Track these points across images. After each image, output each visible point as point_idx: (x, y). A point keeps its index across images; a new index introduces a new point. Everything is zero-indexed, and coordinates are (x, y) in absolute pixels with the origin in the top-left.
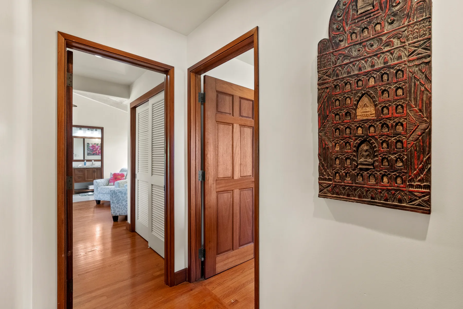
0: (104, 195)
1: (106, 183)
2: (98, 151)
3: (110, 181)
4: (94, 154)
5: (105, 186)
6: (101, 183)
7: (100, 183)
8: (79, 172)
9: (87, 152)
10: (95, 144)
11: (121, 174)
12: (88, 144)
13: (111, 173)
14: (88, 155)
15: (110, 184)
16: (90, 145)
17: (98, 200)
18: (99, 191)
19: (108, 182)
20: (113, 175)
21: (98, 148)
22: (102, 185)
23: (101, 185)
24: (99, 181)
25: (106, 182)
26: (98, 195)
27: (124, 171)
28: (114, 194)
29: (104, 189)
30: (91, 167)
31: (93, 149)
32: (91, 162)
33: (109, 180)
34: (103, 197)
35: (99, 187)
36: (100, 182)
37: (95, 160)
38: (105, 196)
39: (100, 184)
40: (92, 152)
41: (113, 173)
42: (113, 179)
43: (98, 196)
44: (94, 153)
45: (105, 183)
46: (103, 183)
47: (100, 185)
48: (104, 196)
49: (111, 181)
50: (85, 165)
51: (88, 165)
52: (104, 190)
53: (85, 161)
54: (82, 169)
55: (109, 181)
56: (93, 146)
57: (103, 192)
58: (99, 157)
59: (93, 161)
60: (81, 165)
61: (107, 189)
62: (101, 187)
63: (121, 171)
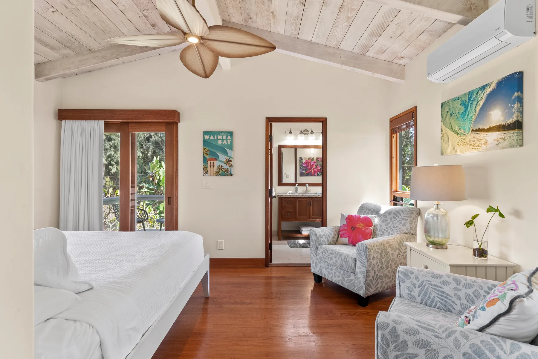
0: (330, 267)
1: (334, 237)
2: (313, 169)
3: (341, 233)
4: (308, 175)
5: (330, 244)
6: (324, 237)
7: (322, 237)
8: (288, 203)
9: (300, 171)
10: (309, 158)
11: (363, 217)
12: (301, 159)
13: (342, 215)
14: (300, 176)
15: (342, 240)
16: (304, 161)
17: (317, 274)
18: (320, 255)
19: (336, 234)
20: (346, 219)
21: (313, 165)
22: (326, 240)
23: (323, 241)
24: (321, 233)
25: (333, 234)
26: (318, 263)
27: (369, 210)
28: (392, 346)
29: (331, 254)
30: (305, 195)
31: (307, 167)
32: (305, 187)
33: (339, 232)
34: (329, 272)
35: (319, 247)
36: (323, 234)
37: (311, 185)
38: (333, 272)
39: (322, 239)
40: (305, 171)
41: (346, 215)
42: (346, 228)
43: (319, 267)
44: (308, 172)
45: (331, 236)
46: (327, 236)
47: (321, 242)
48: (332, 270)
49: (343, 234)
50: (296, 192)
51: (301, 191)
52: (331, 256)
53: (297, 185)
54: (292, 199)
55: (339, 234)
56: (307, 163)
57: (329, 261)
58: (318, 179)
59: (307, 185)
60: (291, 192)
61: (338, 258)
62: (324, 246)
63: (362, 210)
